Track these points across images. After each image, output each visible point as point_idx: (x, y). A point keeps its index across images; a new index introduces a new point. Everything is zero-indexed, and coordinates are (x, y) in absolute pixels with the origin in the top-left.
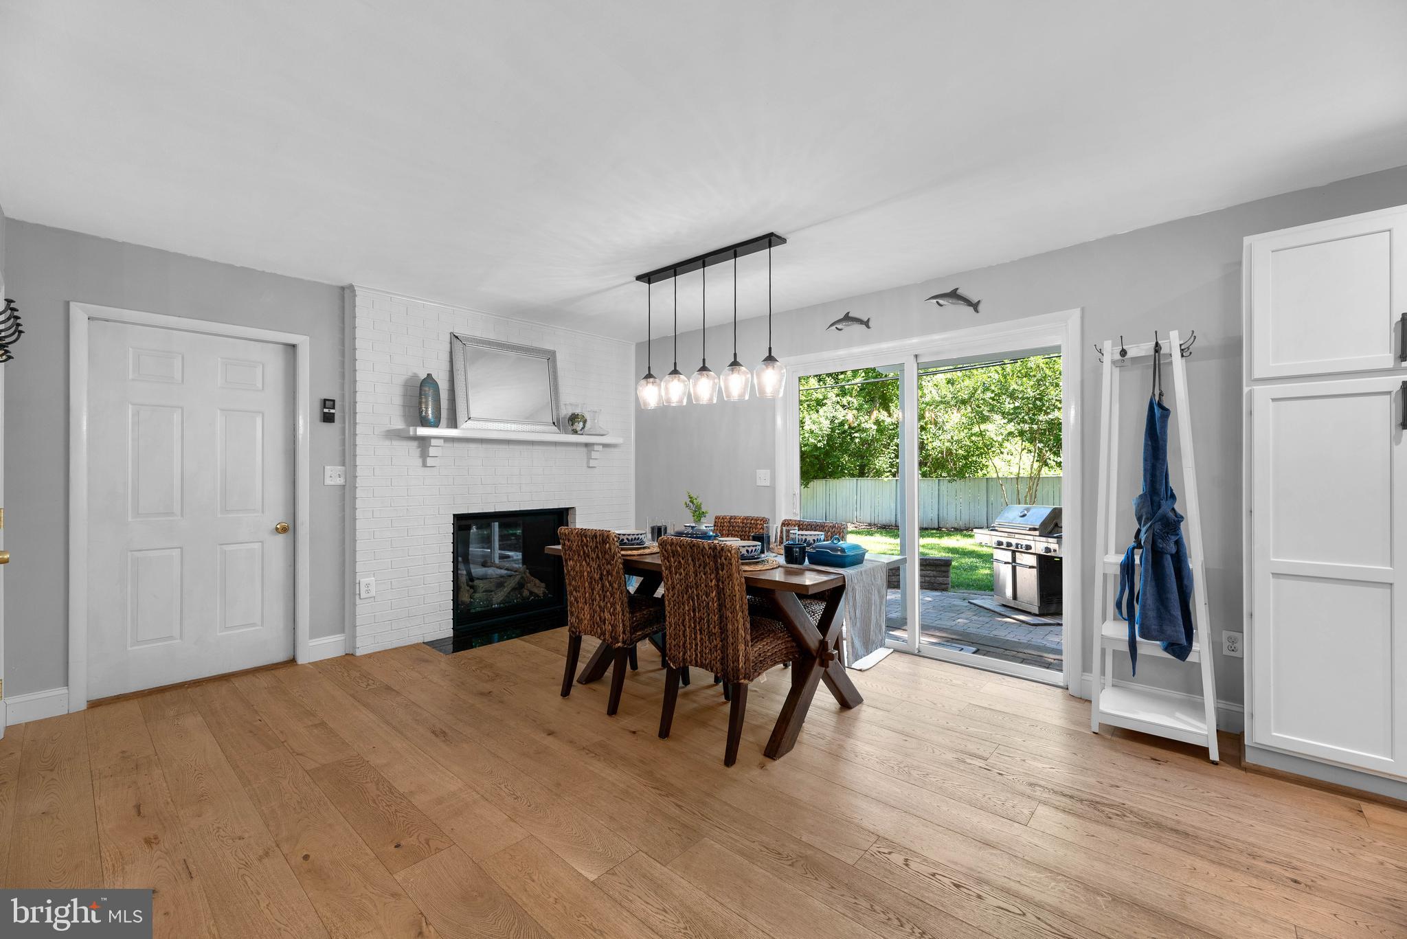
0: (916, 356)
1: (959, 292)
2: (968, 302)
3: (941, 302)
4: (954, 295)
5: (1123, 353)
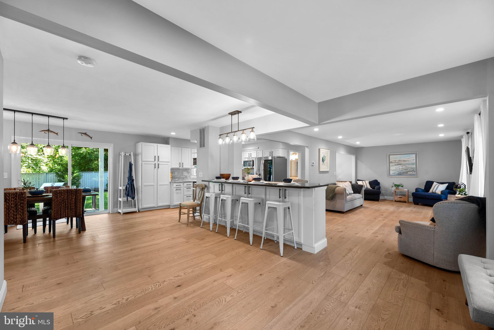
0: (72, 145)
1: (87, 133)
2: (90, 137)
3: (82, 134)
4: (85, 134)
5: (125, 154)
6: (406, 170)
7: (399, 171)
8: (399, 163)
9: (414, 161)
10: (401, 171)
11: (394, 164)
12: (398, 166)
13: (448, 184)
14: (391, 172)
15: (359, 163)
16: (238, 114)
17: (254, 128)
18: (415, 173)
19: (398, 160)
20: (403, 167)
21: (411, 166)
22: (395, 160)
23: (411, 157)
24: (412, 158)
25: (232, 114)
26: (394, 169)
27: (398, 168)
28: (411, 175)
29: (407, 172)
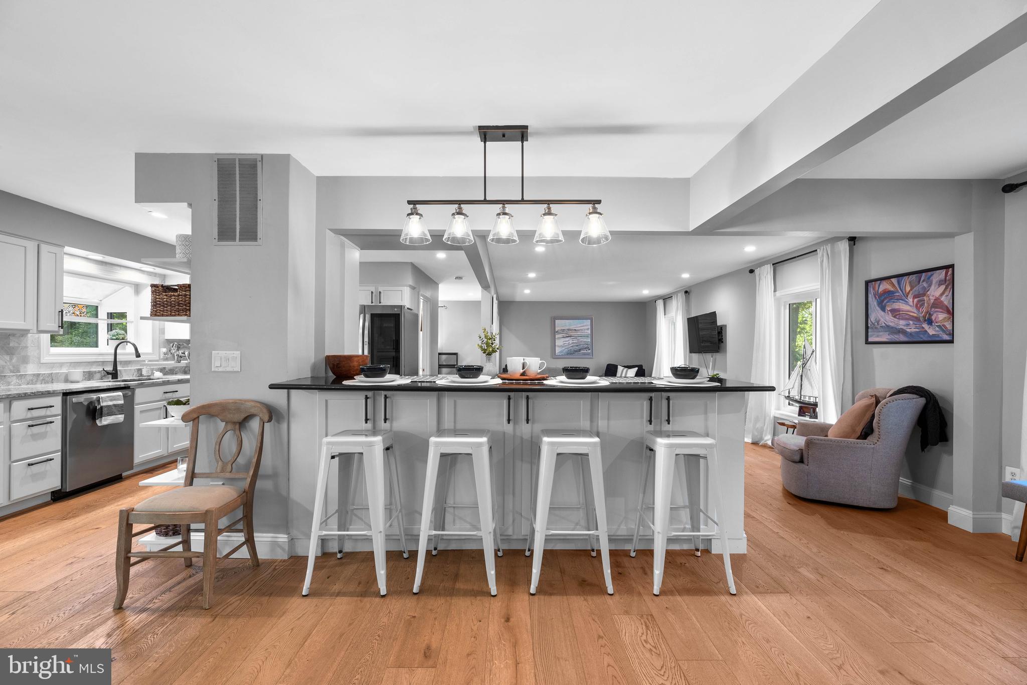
6: (577, 346)
7: (568, 348)
8: (568, 333)
9: (589, 332)
10: (571, 348)
11: (560, 336)
12: (567, 339)
13: (637, 368)
14: (558, 350)
15: (505, 330)
16: (522, 143)
17: (599, 202)
18: (590, 351)
19: (567, 328)
20: (574, 342)
21: (585, 340)
22: (563, 328)
23: (585, 324)
24: (586, 326)
25: (487, 133)
26: (562, 344)
27: (567, 342)
28: (584, 354)
29: (580, 350)
